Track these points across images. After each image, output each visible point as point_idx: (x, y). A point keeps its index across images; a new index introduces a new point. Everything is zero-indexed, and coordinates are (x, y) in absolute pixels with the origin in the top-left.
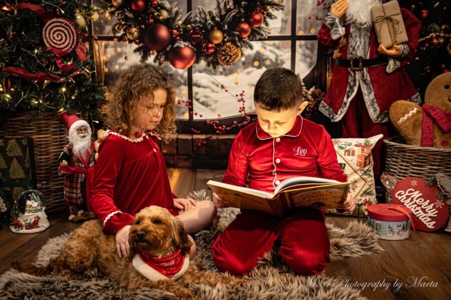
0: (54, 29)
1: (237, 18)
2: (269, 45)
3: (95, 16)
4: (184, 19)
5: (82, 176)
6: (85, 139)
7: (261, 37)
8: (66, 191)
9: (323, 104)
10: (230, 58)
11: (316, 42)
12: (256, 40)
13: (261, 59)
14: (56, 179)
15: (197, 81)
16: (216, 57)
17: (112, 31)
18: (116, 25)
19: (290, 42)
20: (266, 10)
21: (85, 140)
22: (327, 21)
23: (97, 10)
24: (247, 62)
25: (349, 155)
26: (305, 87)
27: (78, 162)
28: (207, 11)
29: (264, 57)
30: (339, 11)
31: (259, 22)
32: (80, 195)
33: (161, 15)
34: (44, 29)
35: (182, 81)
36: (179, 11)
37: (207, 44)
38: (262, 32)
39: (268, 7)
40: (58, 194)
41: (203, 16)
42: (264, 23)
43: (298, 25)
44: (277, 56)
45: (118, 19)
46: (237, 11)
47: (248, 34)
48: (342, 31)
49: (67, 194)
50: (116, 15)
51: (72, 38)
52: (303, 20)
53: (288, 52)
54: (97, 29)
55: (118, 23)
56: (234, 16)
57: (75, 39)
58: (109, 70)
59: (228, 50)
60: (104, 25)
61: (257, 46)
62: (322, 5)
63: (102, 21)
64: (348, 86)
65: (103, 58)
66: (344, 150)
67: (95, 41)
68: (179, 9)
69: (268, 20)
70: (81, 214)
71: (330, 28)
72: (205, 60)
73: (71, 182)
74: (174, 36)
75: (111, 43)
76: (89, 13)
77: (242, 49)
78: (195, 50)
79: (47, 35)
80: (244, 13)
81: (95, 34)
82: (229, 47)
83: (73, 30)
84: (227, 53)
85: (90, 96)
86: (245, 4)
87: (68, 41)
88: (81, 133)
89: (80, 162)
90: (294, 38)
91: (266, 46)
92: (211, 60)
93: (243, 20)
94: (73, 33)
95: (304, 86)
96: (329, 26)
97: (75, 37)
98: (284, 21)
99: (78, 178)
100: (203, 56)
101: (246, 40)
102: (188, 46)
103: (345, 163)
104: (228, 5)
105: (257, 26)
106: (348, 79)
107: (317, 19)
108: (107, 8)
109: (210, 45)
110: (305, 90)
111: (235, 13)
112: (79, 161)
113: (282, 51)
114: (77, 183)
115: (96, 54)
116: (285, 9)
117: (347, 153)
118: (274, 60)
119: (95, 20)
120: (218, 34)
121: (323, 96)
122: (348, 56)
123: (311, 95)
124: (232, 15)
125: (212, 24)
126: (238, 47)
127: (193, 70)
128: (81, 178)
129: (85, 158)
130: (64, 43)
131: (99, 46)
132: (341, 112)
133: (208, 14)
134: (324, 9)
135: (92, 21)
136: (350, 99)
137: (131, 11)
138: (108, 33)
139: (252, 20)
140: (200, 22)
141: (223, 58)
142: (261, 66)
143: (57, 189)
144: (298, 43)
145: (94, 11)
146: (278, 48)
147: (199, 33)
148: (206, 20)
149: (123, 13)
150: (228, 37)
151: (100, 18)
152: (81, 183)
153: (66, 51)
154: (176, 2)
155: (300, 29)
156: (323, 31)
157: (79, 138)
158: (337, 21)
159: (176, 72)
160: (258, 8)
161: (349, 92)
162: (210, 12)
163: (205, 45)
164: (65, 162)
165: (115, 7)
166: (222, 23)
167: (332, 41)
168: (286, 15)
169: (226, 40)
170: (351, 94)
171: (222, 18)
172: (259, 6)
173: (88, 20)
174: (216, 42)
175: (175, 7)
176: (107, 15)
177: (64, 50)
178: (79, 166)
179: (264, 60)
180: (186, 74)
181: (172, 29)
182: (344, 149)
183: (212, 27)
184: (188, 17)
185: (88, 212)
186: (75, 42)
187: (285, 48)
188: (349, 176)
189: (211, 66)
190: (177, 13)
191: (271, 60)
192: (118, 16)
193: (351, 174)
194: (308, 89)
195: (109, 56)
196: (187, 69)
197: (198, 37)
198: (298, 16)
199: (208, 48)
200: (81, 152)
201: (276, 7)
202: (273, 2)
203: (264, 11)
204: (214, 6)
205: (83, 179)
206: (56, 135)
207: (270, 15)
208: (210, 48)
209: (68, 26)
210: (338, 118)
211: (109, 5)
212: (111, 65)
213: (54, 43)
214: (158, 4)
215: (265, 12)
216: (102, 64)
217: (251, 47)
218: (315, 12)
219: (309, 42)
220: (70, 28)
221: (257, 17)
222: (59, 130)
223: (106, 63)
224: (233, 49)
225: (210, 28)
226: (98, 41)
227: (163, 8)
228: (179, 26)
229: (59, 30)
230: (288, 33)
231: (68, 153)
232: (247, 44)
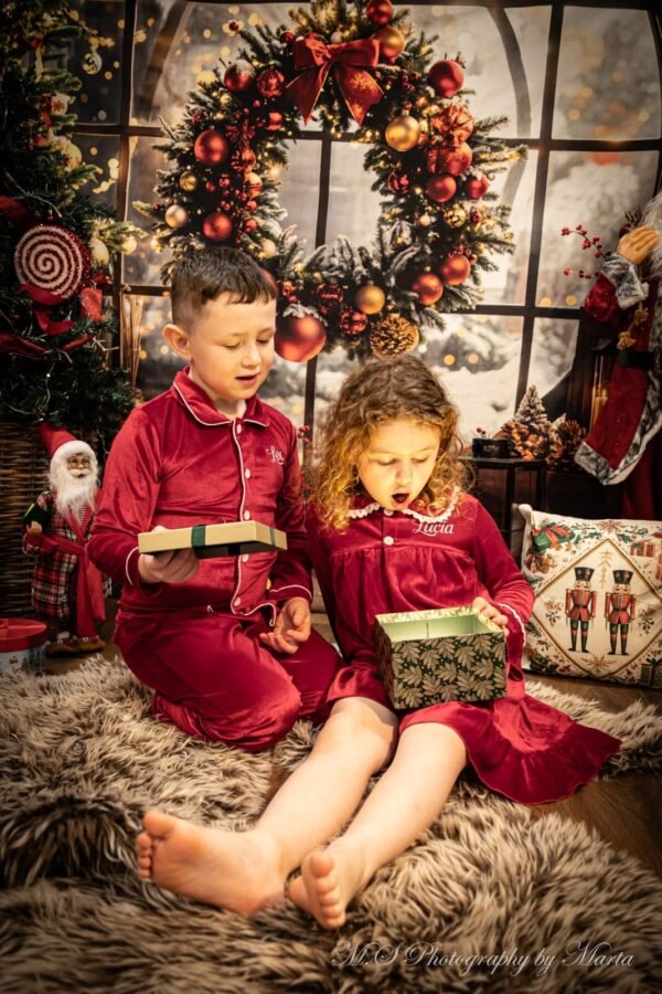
0: (40, 248)
1: (417, 264)
2: (479, 323)
3: (130, 245)
4: (307, 260)
5: (70, 558)
6: (83, 480)
7: (463, 306)
8: (36, 589)
9: (585, 448)
10: (396, 346)
11: (575, 324)
12: (452, 312)
13: (461, 352)
14: (19, 564)
15: (324, 388)
16: (368, 340)
17: (160, 276)
18: (169, 264)
19: (521, 319)
20: (476, 250)
21: (83, 484)
22: (610, 269)
23: (135, 234)
24: (430, 354)
25: (640, 554)
26: (545, 415)
27: (65, 528)
28: (355, 246)
29: (466, 348)
30: (638, 249)
31: (460, 274)
32: (64, 599)
33: (262, 250)
34: (18, 247)
35: (295, 387)
36: (298, 243)
37: (352, 314)
38: (466, 297)
39: (482, 246)
40: (22, 595)
41: (347, 256)
42: (472, 278)
43: (541, 285)
44: (493, 347)
45: (175, 253)
46: (417, 249)
47: (437, 299)
48: (641, 289)
49: (38, 594)
50: (172, 245)
51: (73, 269)
52: (551, 276)
53: (517, 340)
54: (131, 270)
55: (174, 261)
56: (410, 260)
57: (80, 271)
58: (148, 355)
59: (393, 328)
60: (146, 262)
61: (453, 323)
62: (593, 247)
63: (143, 256)
64: (646, 410)
65: (139, 331)
66: (629, 544)
67: (124, 296)
68: (300, 239)
69: (480, 271)
70: (65, 641)
71: (616, 285)
72: (345, 347)
73: (48, 570)
74: (285, 294)
75: (158, 300)
76: (119, 238)
77: (423, 328)
78: (326, 324)
79: (24, 261)
80: (431, 255)
81: (126, 281)
82: (395, 322)
83: (78, 252)
84: (391, 336)
85: (102, 393)
86: (435, 236)
87: (64, 276)
88: (76, 468)
89: (69, 528)
90: (530, 312)
91: (471, 324)
92: (357, 347)
93: (428, 269)
94: (76, 260)
95: (543, 413)
96: (613, 281)
97: (81, 267)
98: (513, 277)
99: (61, 562)
100: (340, 337)
101: (432, 309)
102: (312, 315)
103: (631, 570)
104: (400, 236)
105: (456, 283)
106: (646, 394)
107: (582, 276)
108: (154, 230)
109: (357, 317)
110: (545, 420)
111: (414, 253)
112: (66, 525)
113: (504, 336)
114: (59, 572)
115: (124, 321)
116: (517, 251)
117: (635, 550)
118: (485, 354)
119: (128, 253)
120: (375, 297)
121: (582, 437)
122: (650, 344)
123: (556, 432)
124: (406, 257)
125: (365, 273)
126: (413, 322)
127: (319, 365)
128: (69, 563)
129: (80, 522)
130: (55, 279)
131: (132, 305)
132: (627, 464)
133: (357, 253)
134: (597, 256)
135: (123, 253)
136: (648, 437)
137: (203, 238)
138: (153, 280)
139: (446, 270)
140: (341, 268)
141: (382, 343)
142: (460, 364)
143: (21, 585)
144: (538, 322)
145: (128, 234)
146: (496, 330)
147: (336, 290)
148: (353, 266)
149: (187, 243)
150: (394, 303)
151: (139, 249)
152: (67, 573)
153: (59, 295)
154: (295, 226)
155: (544, 294)
156: (600, 291)
157: (71, 478)
158: (632, 269)
159: (284, 366)
160: (461, 247)
161: (646, 422)
162: (362, 250)
163: (346, 315)
164: (36, 526)
165: (171, 228)
166: (384, 274)
167: (618, 310)
168: (518, 263)
169: (390, 307)
170: (651, 427)
171: (386, 262)
172: (463, 242)
173: (113, 252)
174: (370, 311)
175: (292, 235)
176: (154, 243)
177: (55, 293)
178: (66, 537)
179: (466, 353)
180: (303, 373)
181: (283, 279)
182: (630, 541)
183: (364, 280)
184: (317, 256)
185: (78, 637)
186: (80, 277)
187: (511, 331)
188: (638, 599)
189: (356, 359)
190: (294, 247)
191: (479, 355)
192: (175, 247)
193: (643, 596)
194: (552, 418)
195: (151, 326)
196: (306, 362)
197: (333, 299)
198: (542, 267)
199: (352, 322)
200: (72, 507)
201: (497, 246)
202: (493, 237)
203: (473, 253)
204: (372, 236)
205: (72, 566)
206: (26, 472)
207: (483, 263)
208: (357, 322)
209: (68, 243)
210: (619, 475)
211: (159, 223)
212: (154, 345)
213: (35, 277)
214: (258, 227)
215: (475, 256)
216: (135, 343)
217: (441, 326)
218: (578, 261)
219: (561, 322)
220: (70, 247)
221: (458, 264)
222: (32, 463)
223: (144, 341)
224: (403, 327)
225: (359, 282)
226: (132, 296)
227: (267, 235)
228: (296, 273)
229: (49, 251)
230: (520, 301)
231: (45, 508)
232: (433, 318)
